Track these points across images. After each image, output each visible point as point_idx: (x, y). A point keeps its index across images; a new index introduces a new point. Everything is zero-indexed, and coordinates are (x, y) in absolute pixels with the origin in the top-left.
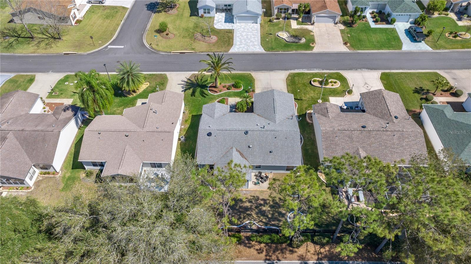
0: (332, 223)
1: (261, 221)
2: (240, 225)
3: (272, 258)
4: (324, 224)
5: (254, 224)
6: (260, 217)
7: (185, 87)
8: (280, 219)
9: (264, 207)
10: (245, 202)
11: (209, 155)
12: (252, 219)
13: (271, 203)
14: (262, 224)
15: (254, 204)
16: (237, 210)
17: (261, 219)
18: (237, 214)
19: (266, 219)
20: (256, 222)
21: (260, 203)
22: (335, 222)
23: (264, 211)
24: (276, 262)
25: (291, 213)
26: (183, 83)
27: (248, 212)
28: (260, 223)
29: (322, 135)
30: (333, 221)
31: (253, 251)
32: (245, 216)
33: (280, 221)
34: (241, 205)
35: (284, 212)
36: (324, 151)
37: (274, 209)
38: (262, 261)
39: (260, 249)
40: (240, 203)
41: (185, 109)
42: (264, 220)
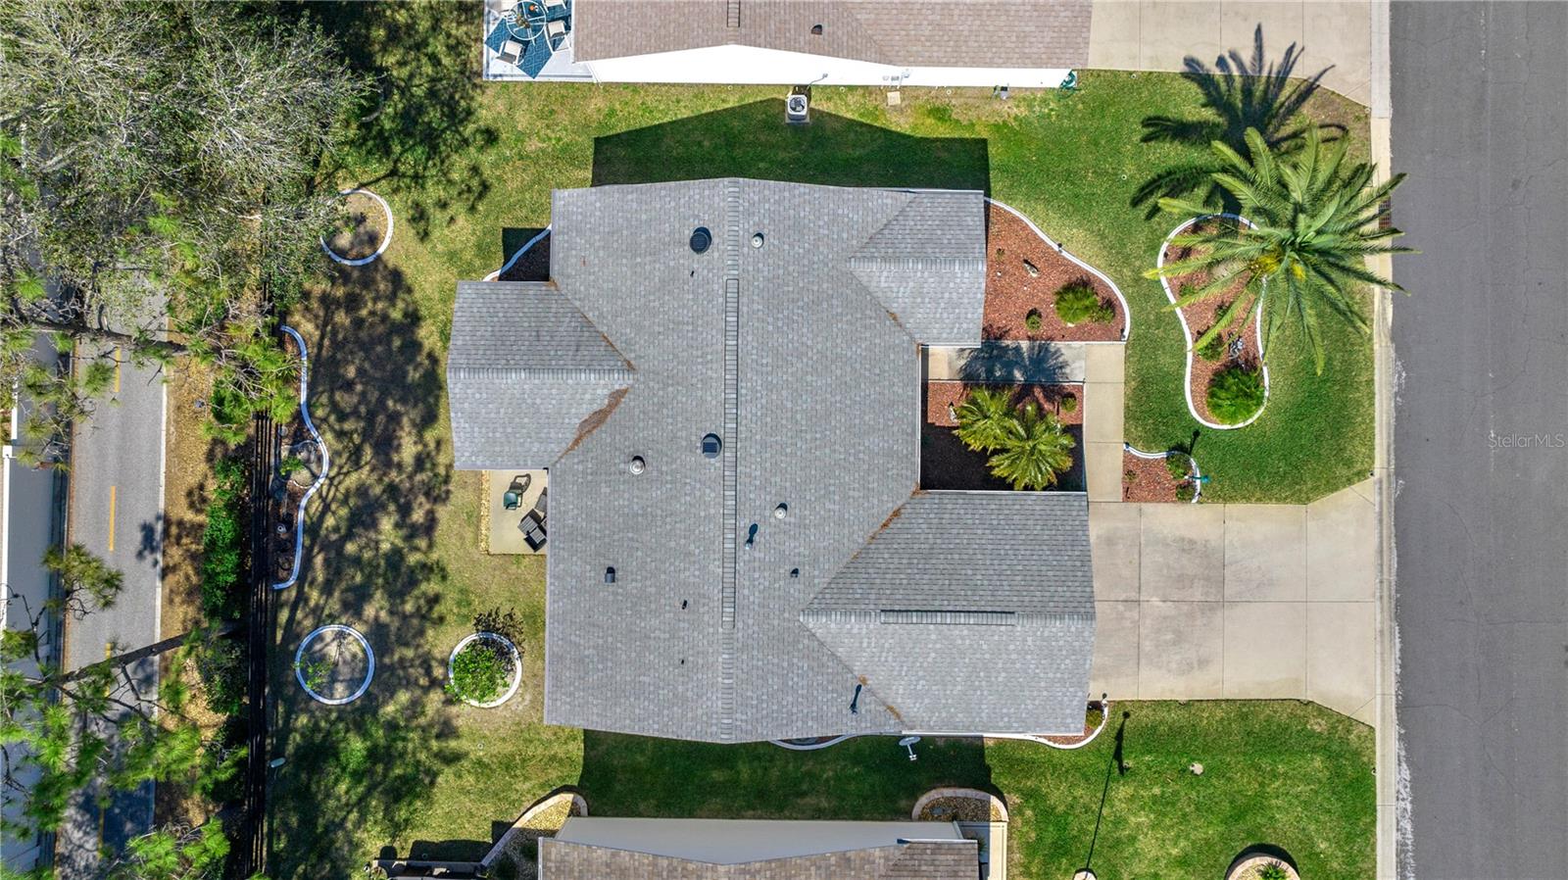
0: (317, 817)
1: (326, 508)
2: (311, 415)
3: (172, 545)
4: (310, 779)
5: (315, 477)
6: (345, 501)
7: (1229, 78)
8: (337, 594)
9: (392, 521)
10: (420, 439)
11: (597, 250)
12: (335, 470)
13: (413, 559)
14: (312, 510)
15: (410, 477)
16: (381, 402)
17: (334, 507)
18: (359, 403)
19: (336, 529)
20: (325, 488)
21: (415, 506)
22: (320, 830)
23: (374, 525)
24: (156, 563)
25: (364, 643)
26: (1273, 58)
27: (368, 453)
28: (316, 506)
29: (691, 867)
30: (321, 821)
31: (197, 470)
32: (351, 440)
33: (327, 589)
34: (405, 420)
35: (369, 611)
36: (601, 855)
37: (381, 571)
38: (162, 505)
39: (204, 500)
40: (415, 414)
41: (1027, 97)
42: (330, 521)
